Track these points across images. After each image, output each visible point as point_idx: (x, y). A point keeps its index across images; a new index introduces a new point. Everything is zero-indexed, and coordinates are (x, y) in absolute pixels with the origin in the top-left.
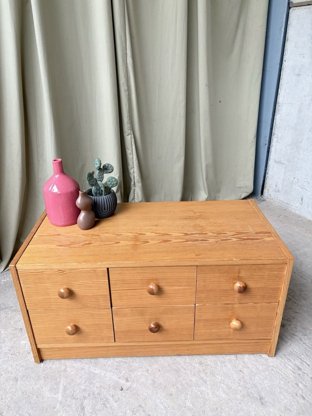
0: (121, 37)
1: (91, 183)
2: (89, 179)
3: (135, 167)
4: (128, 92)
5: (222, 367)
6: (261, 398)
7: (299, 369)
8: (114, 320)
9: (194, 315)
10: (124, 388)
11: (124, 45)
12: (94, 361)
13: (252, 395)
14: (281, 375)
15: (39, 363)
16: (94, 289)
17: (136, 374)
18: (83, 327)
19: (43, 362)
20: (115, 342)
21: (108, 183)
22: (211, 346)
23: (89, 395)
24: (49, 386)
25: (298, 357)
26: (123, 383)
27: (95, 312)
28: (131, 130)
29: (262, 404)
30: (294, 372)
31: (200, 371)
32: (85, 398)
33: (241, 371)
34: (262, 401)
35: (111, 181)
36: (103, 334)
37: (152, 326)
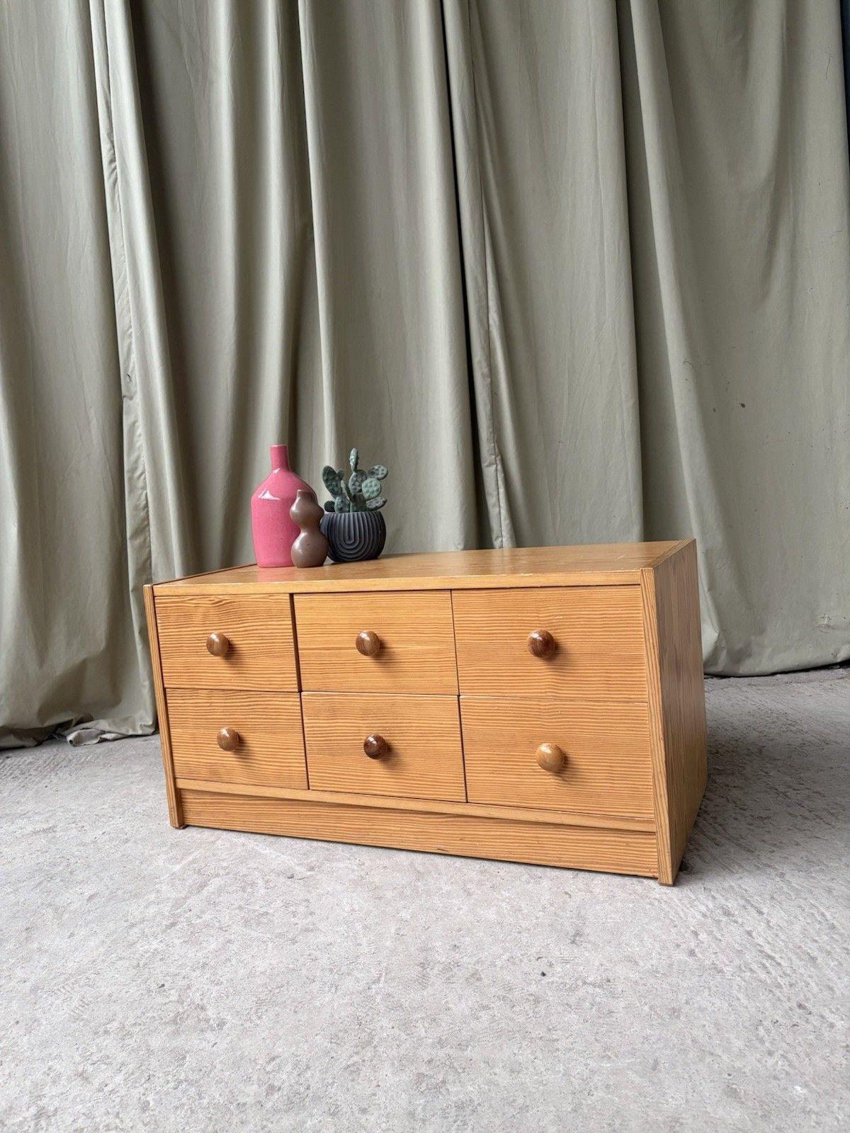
0: (475, 279)
1: (331, 488)
2: (325, 478)
3: (504, 533)
4: (489, 379)
5: (528, 883)
6: (578, 934)
7: (727, 913)
8: (305, 725)
9: (459, 726)
10: (296, 877)
11: (483, 291)
12: (272, 839)
13: (559, 927)
14: (667, 914)
15: (177, 828)
16: (270, 643)
17: (334, 864)
18: (252, 739)
19: (184, 828)
20: (309, 789)
21: (364, 490)
22: (512, 831)
23: (227, 874)
24: (171, 854)
25: (742, 897)
26: (301, 871)
27: (271, 701)
28: (497, 456)
29: (573, 942)
30: (704, 916)
31: (471, 881)
32: (218, 875)
33: (566, 893)
34: (576, 938)
35: (369, 485)
36: (288, 765)
37: (371, 739)
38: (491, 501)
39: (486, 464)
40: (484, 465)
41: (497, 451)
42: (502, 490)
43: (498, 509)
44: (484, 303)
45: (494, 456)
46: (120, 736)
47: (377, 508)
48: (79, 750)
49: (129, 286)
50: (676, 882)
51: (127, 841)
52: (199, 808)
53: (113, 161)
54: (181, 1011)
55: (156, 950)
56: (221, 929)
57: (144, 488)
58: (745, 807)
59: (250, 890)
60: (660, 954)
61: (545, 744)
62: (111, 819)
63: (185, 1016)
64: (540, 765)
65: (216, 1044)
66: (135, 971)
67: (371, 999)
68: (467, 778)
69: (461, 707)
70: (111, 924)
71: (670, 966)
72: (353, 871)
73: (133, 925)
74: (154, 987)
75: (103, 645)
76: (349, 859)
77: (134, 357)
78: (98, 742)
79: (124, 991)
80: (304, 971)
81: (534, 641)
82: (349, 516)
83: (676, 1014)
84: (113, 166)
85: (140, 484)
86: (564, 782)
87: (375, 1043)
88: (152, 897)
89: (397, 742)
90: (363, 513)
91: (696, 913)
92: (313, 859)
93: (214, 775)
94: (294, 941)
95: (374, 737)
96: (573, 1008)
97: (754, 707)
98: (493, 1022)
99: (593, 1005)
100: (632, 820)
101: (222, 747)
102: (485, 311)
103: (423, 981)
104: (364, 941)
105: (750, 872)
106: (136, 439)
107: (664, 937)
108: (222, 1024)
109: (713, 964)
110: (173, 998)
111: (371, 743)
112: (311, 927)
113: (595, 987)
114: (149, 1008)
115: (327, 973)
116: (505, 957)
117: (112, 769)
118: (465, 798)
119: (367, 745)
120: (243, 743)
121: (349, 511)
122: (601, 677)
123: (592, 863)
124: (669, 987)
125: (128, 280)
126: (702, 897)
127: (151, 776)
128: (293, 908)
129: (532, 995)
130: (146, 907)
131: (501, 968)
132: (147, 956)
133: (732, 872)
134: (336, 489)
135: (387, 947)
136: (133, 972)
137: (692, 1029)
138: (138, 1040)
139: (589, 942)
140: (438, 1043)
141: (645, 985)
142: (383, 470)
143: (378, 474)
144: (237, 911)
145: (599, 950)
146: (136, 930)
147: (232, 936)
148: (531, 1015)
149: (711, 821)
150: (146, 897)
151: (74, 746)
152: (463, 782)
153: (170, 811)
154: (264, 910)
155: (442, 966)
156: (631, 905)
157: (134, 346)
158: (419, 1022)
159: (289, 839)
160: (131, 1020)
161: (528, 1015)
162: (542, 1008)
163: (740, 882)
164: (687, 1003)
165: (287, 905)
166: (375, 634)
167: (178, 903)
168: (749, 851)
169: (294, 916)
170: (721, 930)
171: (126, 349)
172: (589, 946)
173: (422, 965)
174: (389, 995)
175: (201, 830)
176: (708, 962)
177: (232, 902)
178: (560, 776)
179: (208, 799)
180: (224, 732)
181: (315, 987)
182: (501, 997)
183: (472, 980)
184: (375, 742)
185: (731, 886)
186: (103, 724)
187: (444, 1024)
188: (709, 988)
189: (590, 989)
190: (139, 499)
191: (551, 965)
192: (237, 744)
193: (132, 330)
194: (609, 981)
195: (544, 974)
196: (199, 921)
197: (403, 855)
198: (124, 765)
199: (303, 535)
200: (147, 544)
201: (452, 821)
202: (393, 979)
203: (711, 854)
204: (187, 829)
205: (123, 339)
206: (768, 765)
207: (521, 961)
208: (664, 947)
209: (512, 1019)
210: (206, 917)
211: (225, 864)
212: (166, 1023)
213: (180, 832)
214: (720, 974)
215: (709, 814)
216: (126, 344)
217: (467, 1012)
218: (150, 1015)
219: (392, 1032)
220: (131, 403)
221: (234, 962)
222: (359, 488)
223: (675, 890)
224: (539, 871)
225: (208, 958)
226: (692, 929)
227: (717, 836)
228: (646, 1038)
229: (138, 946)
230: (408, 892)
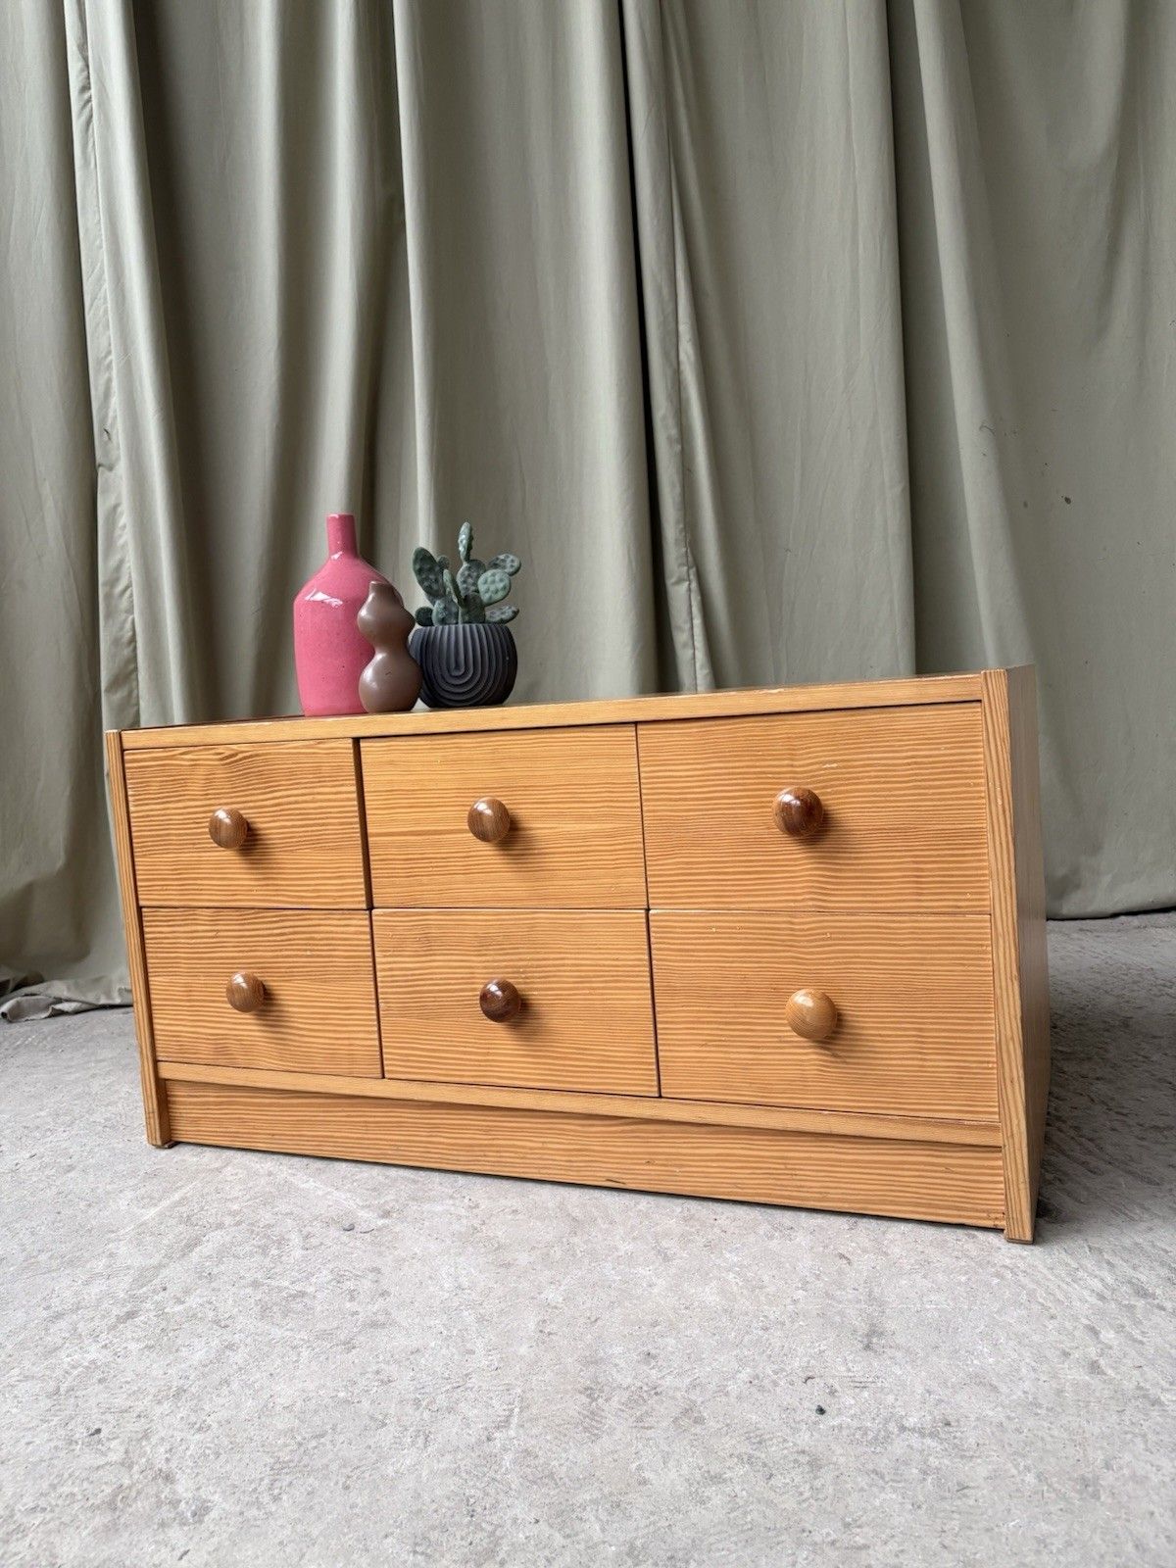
1: (426, 584)
2: (418, 567)
4: (679, 447)
5: (771, 1238)
6: (874, 1332)
7: (1141, 1292)
8: (378, 967)
9: (647, 963)
10: (358, 1228)
11: (670, 308)
12: (319, 1164)
13: (837, 1319)
14: (1031, 1294)
15: (158, 1147)
16: (319, 825)
17: (426, 1207)
18: (288, 993)
19: (170, 1147)
20: (384, 1077)
21: (482, 588)
22: (738, 1147)
23: (238, 1224)
24: (143, 1191)
25: (1163, 1264)
26: (367, 1218)
27: (319, 925)
28: (692, 567)
29: (868, 1347)
30: (1101, 1297)
31: (667, 1235)
32: (220, 1226)
33: (842, 1256)
34: (872, 1339)
35: (489, 580)
36: (347, 1035)
37: (493, 988)
38: (680, 638)
39: (673, 580)
40: (670, 581)
41: (690, 559)
42: (698, 622)
43: (692, 651)
44: (673, 325)
45: (685, 568)
46: (84, 1006)
47: (503, 621)
48: (16, 1028)
49: (107, 285)
50: (1037, 1238)
51: (71, 1168)
52: (196, 1113)
53: (86, 88)
54: (127, 1482)
55: (93, 1362)
56: (217, 1322)
57: (130, 611)
58: (1125, 1111)
59: (276, 1252)
60: (1034, 1370)
61: (803, 992)
62: (49, 1133)
63: (134, 1494)
64: (795, 1030)
65: (186, 1553)
66: (49, 1403)
67: (492, 1459)
68: (660, 1054)
69: (652, 929)
70: (20, 1314)
71: (1060, 1392)
72: (459, 1217)
73: (58, 1316)
74: (81, 1433)
75: (60, 862)
76: (451, 1197)
77: (116, 401)
78: (49, 1017)
79: (23, 1441)
80: (366, 1404)
81: (786, 807)
82: (456, 629)
83: (1090, 1489)
84: (86, 96)
85: (124, 603)
86: (833, 1059)
87: (502, 1555)
88: (100, 1265)
89: (537, 993)
90: (481, 626)
91: (1086, 1293)
92: (389, 1197)
93: (222, 1055)
94: (349, 1345)
95: (498, 984)
96: (887, 1479)
97: (1098, 961)
98: (732, 1510)
99: (925, 1473)
100: (958, 1124)
101: (236, 1007)
102: (674, 340)
103: (591, 1423)
104: (479, 1346)
105: (1164, 1219)
106: (118, 532)
107: (1036, 1338)
108: (201, 1512)
109: (1138, 1388)
110: (113, 1457)
111: (493, 994)
112: (381, 1318)
113: (923, 1435)
114: (66, 1476)
115: (409, 1409)
116: (745, 1375)
117: (64, 1056)
118: (656, 1089)
119: (485, 997)
120: (272, 999)
121: (457, 623)
122: (905, 870)
123: (883, 1202)
124: (1065, 1435)
125: (106, 276)
126: (1089, 1263)
127: (127, 1065)
128: (350, 1285)
129: (803, 1452)
130: (87, 1283)
131: (739, 1398)
132: (75, 1372)
133: (1132, 1219)
134: (435, 587)
135: (522, 1358)
136: (45, 1403)
137: (1128, 1521)
138: (35, 1544)
139: (898, 1347)
140: (628, 1554)
141: (1019, 1431)
142: (512, 561)
143: (504, 567)
144: (249, 1290)
145: (919, 1363)
146: (63, 1324)
147: (236, 1336)
148: (807, 1494)
149: (1072, 1133)
150: (88, 1266)
151: (10, 1022)
152: (654, 1060)
153: (148, 1118)
154: (298, 1287)
155: (626, 1394)
156: (963, 1279)
157: (115, 384)
158: (588, 1509)
159: (353, 1165)
160: (29, 1501)
161: (801, 1494)
162: (826, 1477)
163: (1149, 1236)
164: (1108, 1466)
165: (339, 1279)
166: (501, 805)
167: (143, 1277)
168: (1150, 1182)
169: (352, 1299)
170: (1137, 1323)
171: (101, 389)
172: (899, 1355)
173: (589, 1392)
174: (527, 1453)
175: (199, 1149)
176: (1129, 1386)
177: (242, 1273)
178: (828, 1049)
179: (212, 1097)
180: (239, 979)
181: (385, 1437)
182: (745, 1458)
183: (685, 1422)
184: (499, 993)
185: (1136, 1244)
186: (58, 988)
187: (636, 1514)
188: (1144, 1436)
189: (915, 1440)
190: (122, 628)
191: (833, 1393)
192: (260, 1000)
193: (113, 357)
194: (948, 1424)
195: (821, 1411)
196: (179, 1308)
197: (546, 1191)
198: (84, 1051)
199: (379, 657)
200: (133, 701)
201: (632, 1131)
202: (534, 1420)
203: (1087, 1189)
204: (176, 1148)
205: (98, 371)
206: (1144, 1045)
207: (775, 1384)
208: (1041, 1358)
209: (770, 1503)
210: (193, 1301)
211: (236, 1207)
212: (94, 1508)
213: (164, 1153)
214: (1156, 1407)
215: (1064, 1122)
216: (102, 381)
217: (681, 1489)
218: (66, 1489)
219: (535, 1530)
220: (111, 475)
221: (235, 1386)
222: (473, 588)
223: (1037, 1250)
224: (787, 1217)
225: (187, 1378)
226: (1087, 1322)
227: (1088, 1158)
228: (1043, 1542)
229: (63, 1354)
230: (557, 1253)
